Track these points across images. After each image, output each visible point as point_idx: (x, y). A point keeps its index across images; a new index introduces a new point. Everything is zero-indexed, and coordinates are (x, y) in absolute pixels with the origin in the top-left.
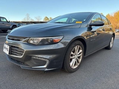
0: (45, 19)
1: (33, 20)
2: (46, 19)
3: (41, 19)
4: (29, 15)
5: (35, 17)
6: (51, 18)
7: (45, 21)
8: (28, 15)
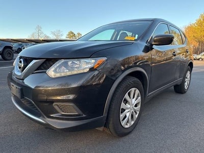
0: (68, 35)
1: (48, 37)
2: (71, 35)
3: (62, 35)
4: (41, 28)
5: (52, 32)
6: (79, 34)
7: (68, 39)
8: (39, 28)
